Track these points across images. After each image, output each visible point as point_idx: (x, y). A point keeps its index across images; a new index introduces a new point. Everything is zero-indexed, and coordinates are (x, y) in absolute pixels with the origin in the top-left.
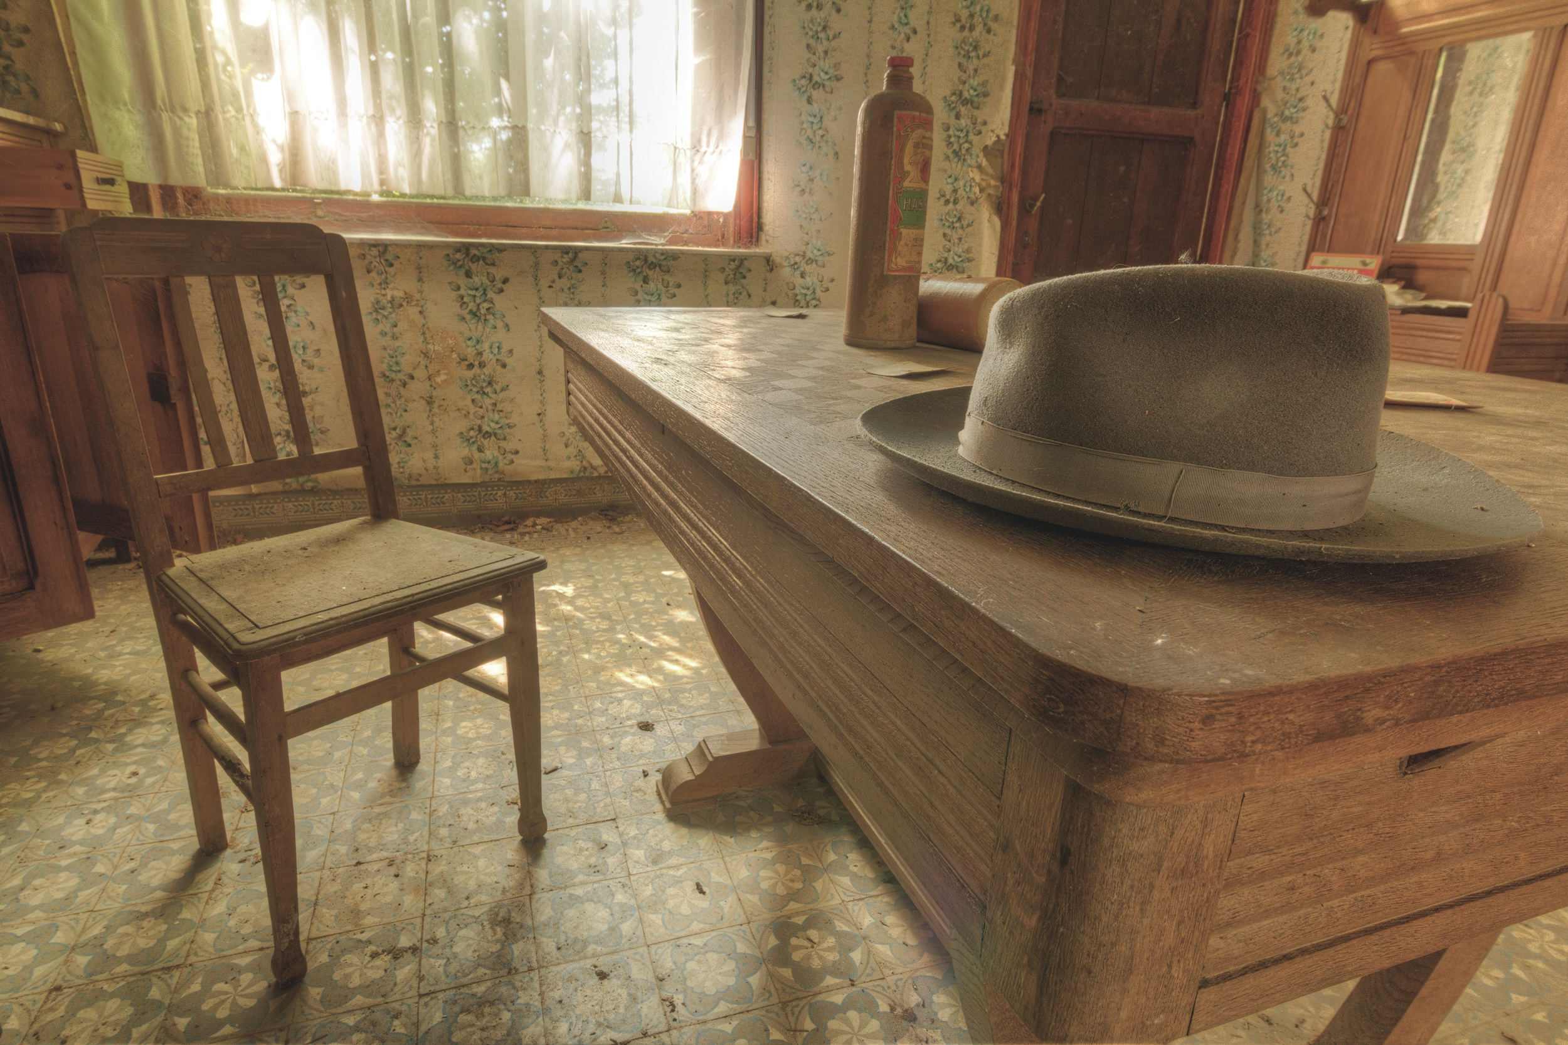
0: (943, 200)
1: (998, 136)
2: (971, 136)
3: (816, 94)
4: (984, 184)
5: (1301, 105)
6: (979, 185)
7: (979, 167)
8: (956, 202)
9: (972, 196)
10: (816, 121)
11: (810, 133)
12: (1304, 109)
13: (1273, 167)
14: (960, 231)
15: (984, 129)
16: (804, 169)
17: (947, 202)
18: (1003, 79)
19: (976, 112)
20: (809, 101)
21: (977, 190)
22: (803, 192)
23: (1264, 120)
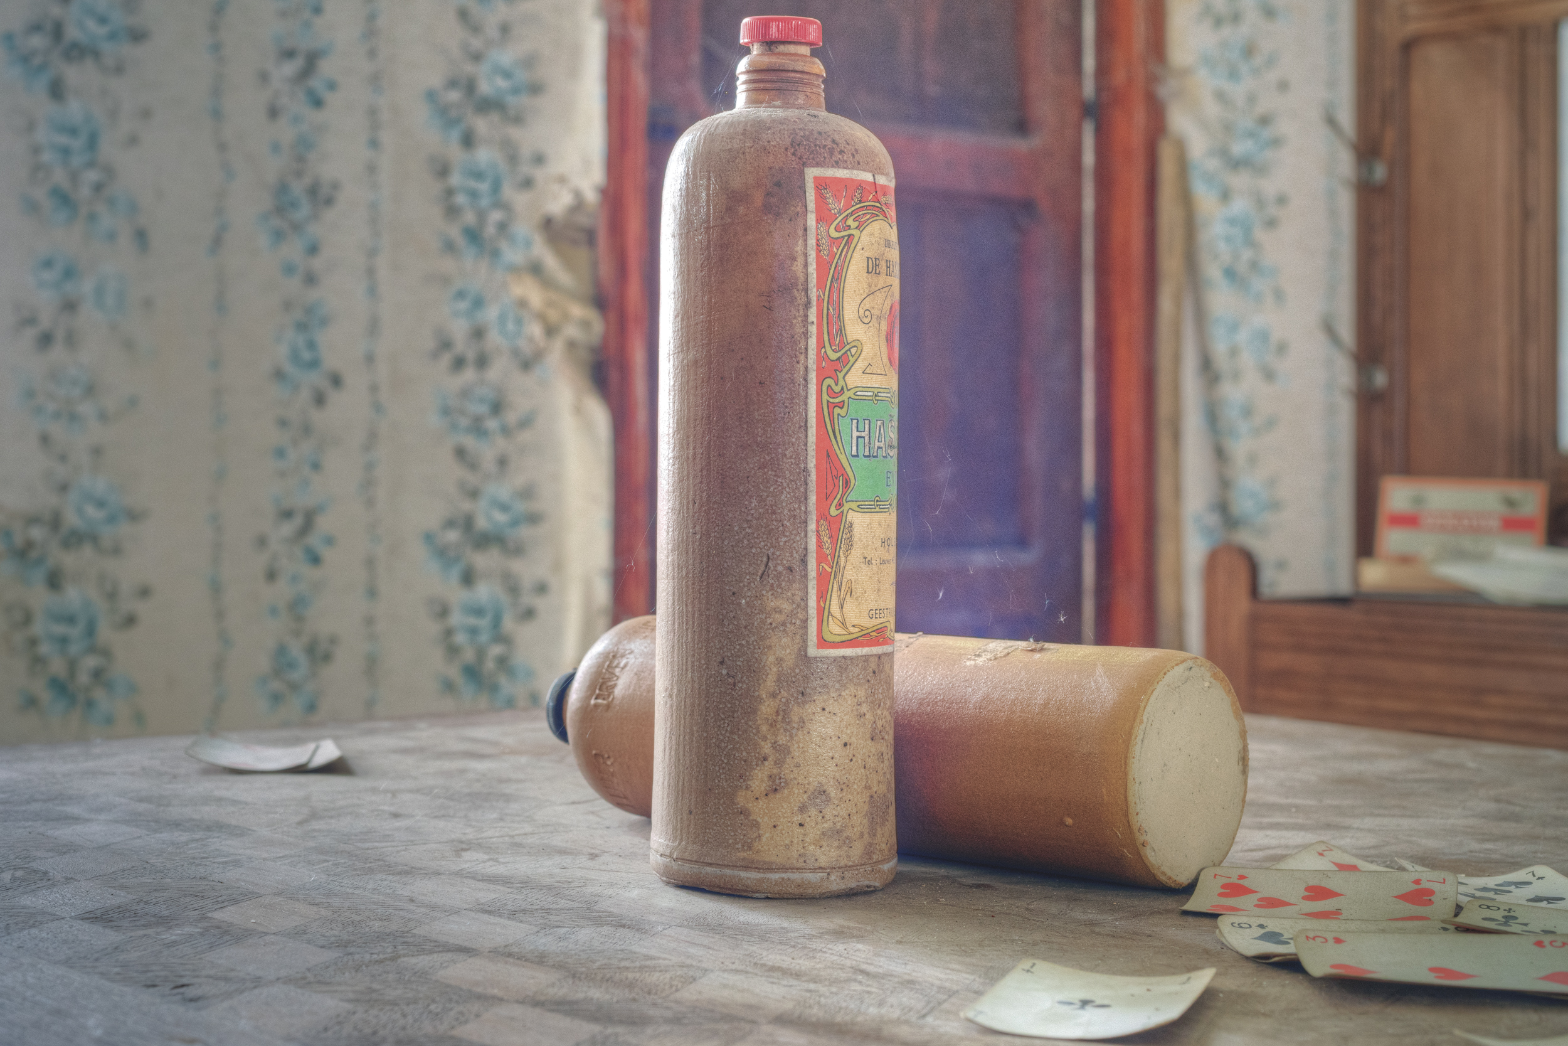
0: (446, 359)
1: (578, 194)
2: (508, 192)
3: (74, 75)
4: (553, 315)
5: (1267, 133)
6: (541, 317)
7: (536, 270)
8: (482, 362)
9: (523, 344)
10: (77, 144)
11: (60, 177)
12: (1276, 142)
13: (1230, 273)
14: (501, 443)
15: (539, 174)
16: (48, 276)
17: (459, 363)
18: (576, 52)
19: (514, 132)
20: (57, 91)
21: (535, 330)
22: (46, 340)
23: (1183, 166)
